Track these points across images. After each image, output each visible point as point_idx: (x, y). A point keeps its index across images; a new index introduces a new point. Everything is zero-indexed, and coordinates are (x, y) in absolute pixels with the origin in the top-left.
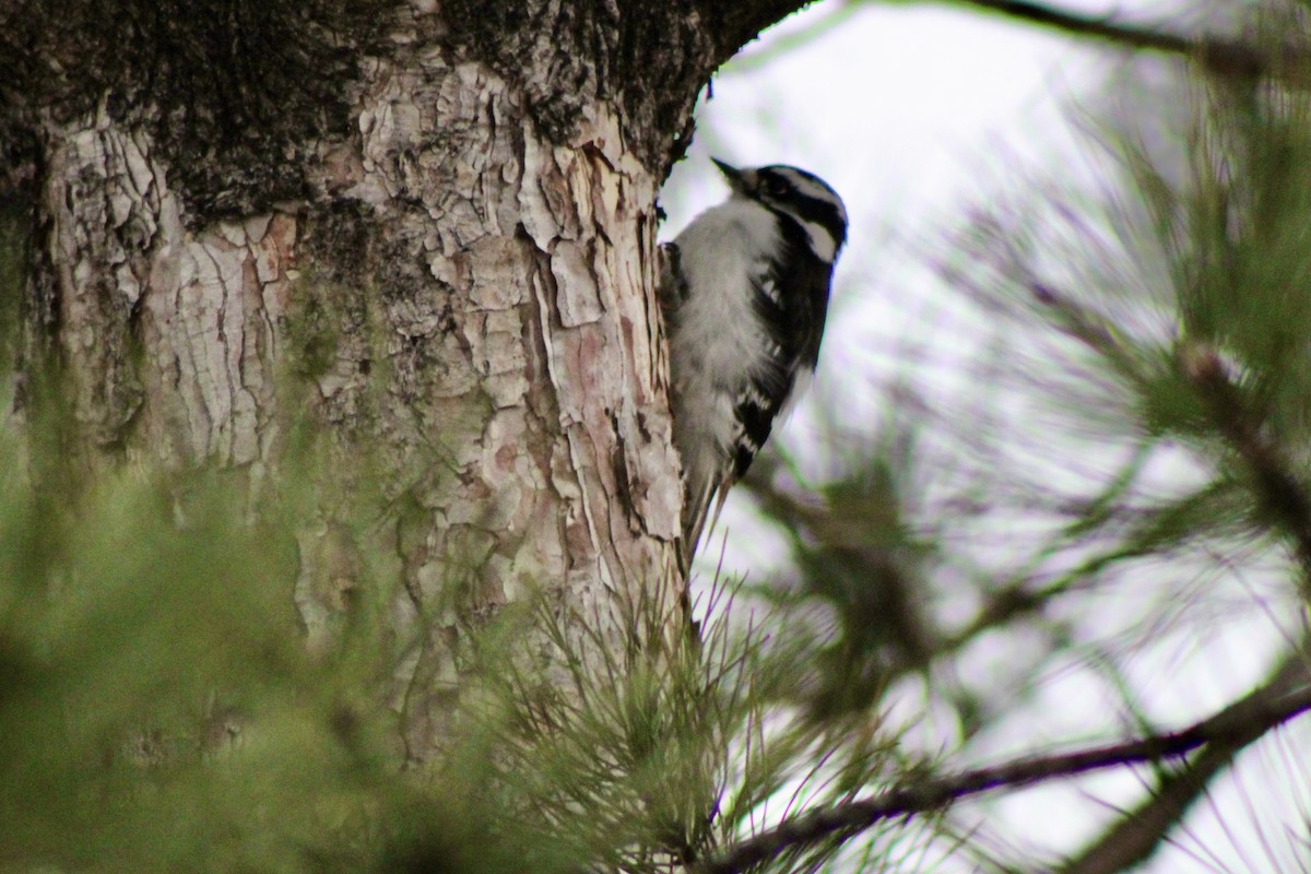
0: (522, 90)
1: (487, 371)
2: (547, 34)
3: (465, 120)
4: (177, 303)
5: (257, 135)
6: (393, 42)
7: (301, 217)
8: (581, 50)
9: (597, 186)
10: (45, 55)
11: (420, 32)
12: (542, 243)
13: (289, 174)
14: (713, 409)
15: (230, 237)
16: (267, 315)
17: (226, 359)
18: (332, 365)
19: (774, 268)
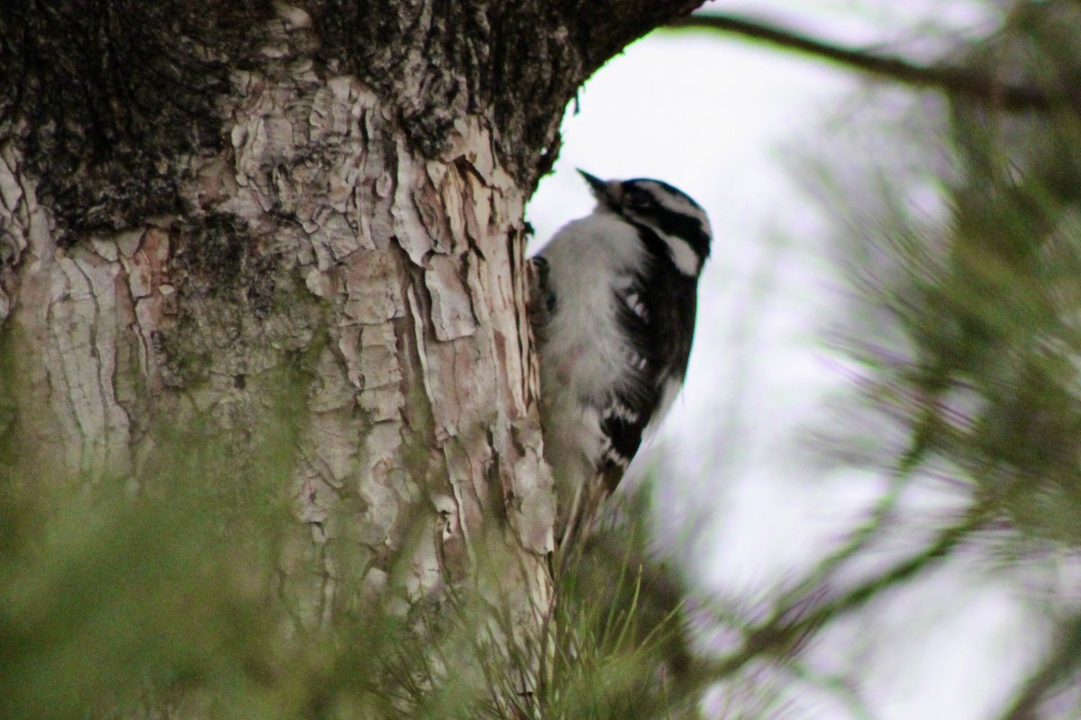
0: (394, 104)
1: (362, 386)
2: (418, 48)
3: (339, 134)
4: (48, 319)
5: (127, 150)
6: (264, 56)
7: (174, 232)
8: (453, 64)
9: (469, 199)
11: (292, 47)
12: (416, 257)
13: (162, 189)
14: (579, 423)
15: (102, 252)
16: (140, 330)
17: (99, 375)
18: (207, 380)
19: (637, 282)
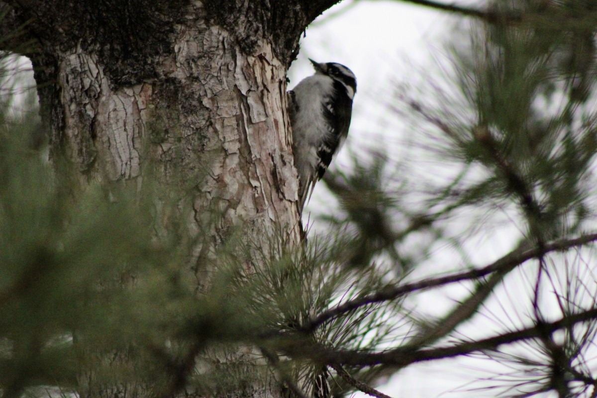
0: (235, 35)
1: (225, 140)
2: (244, 14)
3: (214, 47)
4: (108, 118)
5: (136, 55)
6: (186, 18)
7: (154, 85)
8: (257, 20)
9: (264, 70)
10: (57, 27)
11: (196, 15)
12: (244, 92)
13: (149, 69)
14: (309, 152)
15: (128, 93)
16: (142, 121)
17: (127, 138)
18: (167, 139)
19: (331, 100)
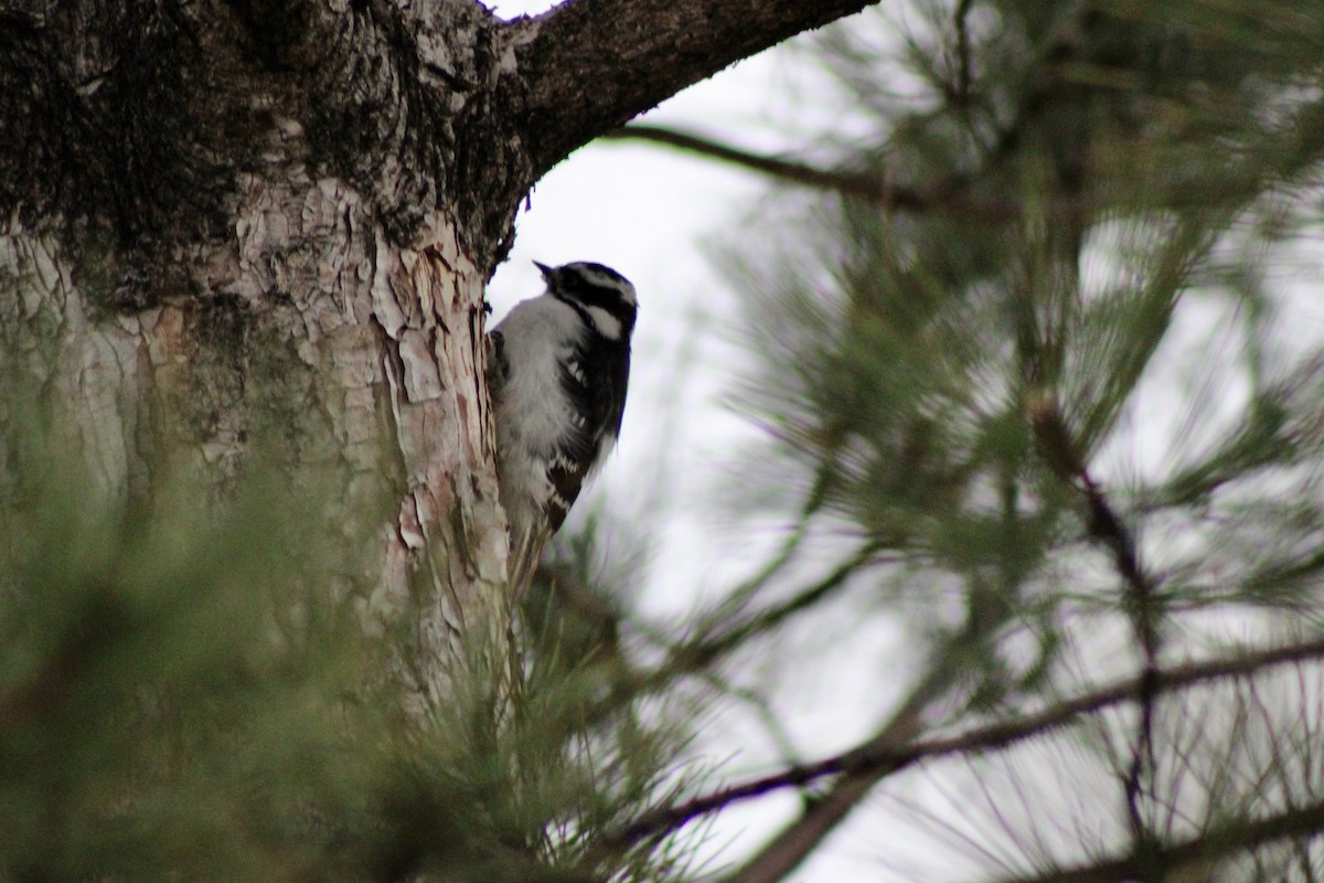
0: (373, 201)
1: (346, 440)
2: (394, 154)
3: (327, 227)
4: (81, 383)
5: (149, 240)
6: (264, 160)
7: (187, 309)
8: (424, 168)
9: (437, 283)
11: (287, 152)
12: (392, 332)
13: (177, 273)
14: (529, 472)
15: (126, 327)
16: (158, 393)
17: (123, 431)
18: (214, 435)
19: (578, 352)
